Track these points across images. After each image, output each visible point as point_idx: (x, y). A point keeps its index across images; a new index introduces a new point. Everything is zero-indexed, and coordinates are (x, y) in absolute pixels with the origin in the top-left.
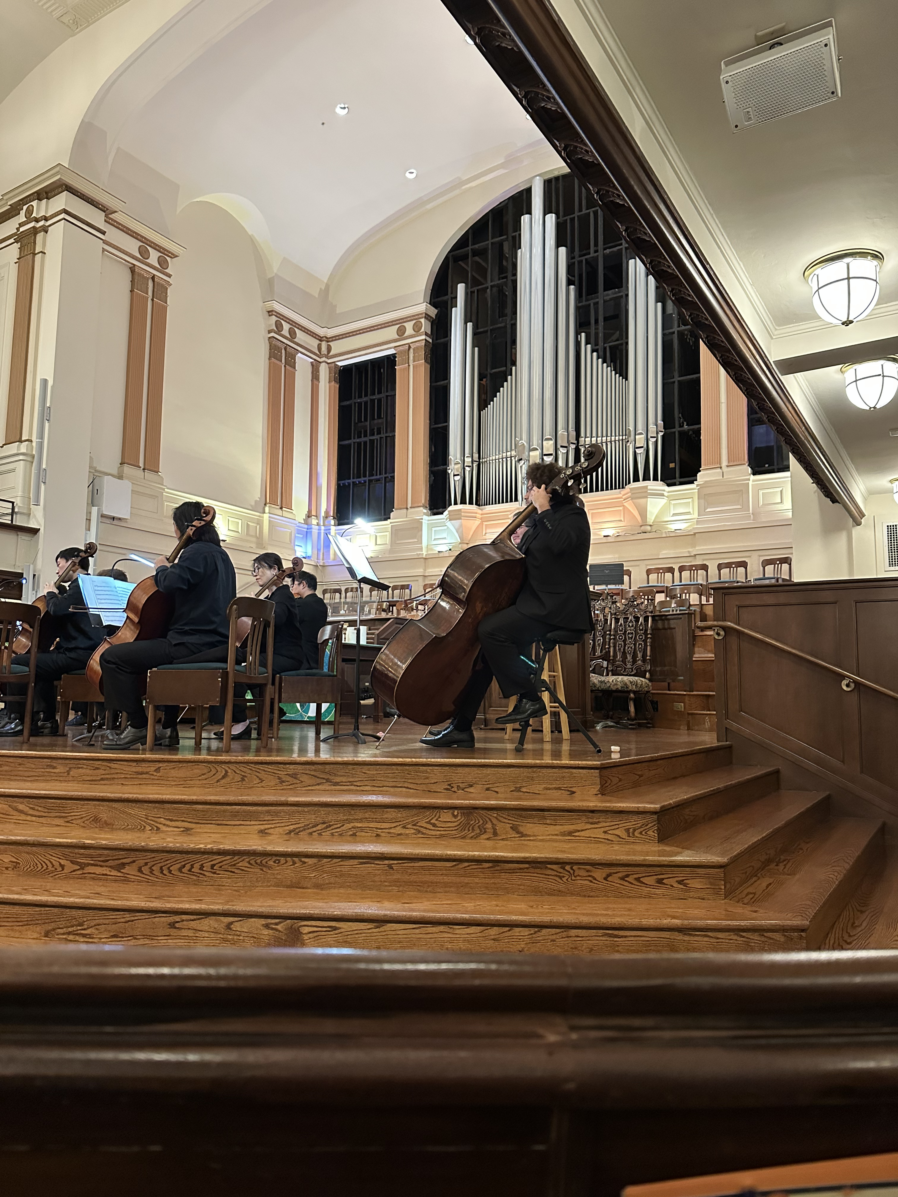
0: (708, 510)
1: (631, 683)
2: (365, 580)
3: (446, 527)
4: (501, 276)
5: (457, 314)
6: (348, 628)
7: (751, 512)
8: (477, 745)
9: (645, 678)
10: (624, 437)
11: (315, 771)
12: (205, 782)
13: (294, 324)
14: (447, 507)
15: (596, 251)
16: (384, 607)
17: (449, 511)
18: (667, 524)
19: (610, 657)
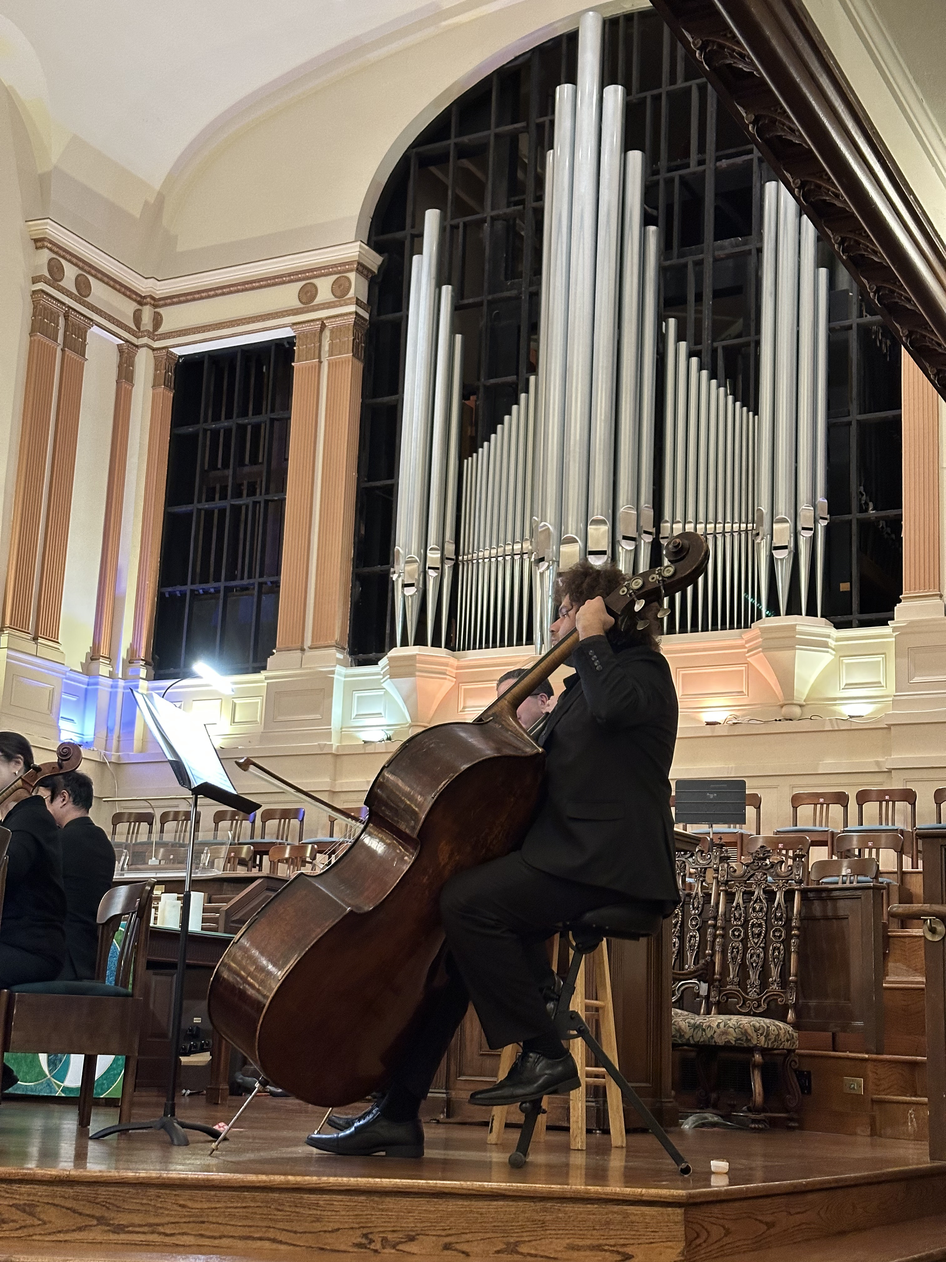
0: (917, 679)
1: (756, 1030)
2: (209, 790)
3: (381, 692)
4: (513, 199)
5: (423, 268)
6: (164, 896)
8: (428, 1153)
9: (784, 1019)
10: (750, 526)
11: (75, 1199)
13: (86, 268)
14: (386, 649)
15: (701, 162)
16: (243, 855)
17: (389, 659)
18: (835, 705)
19: (714, 973)
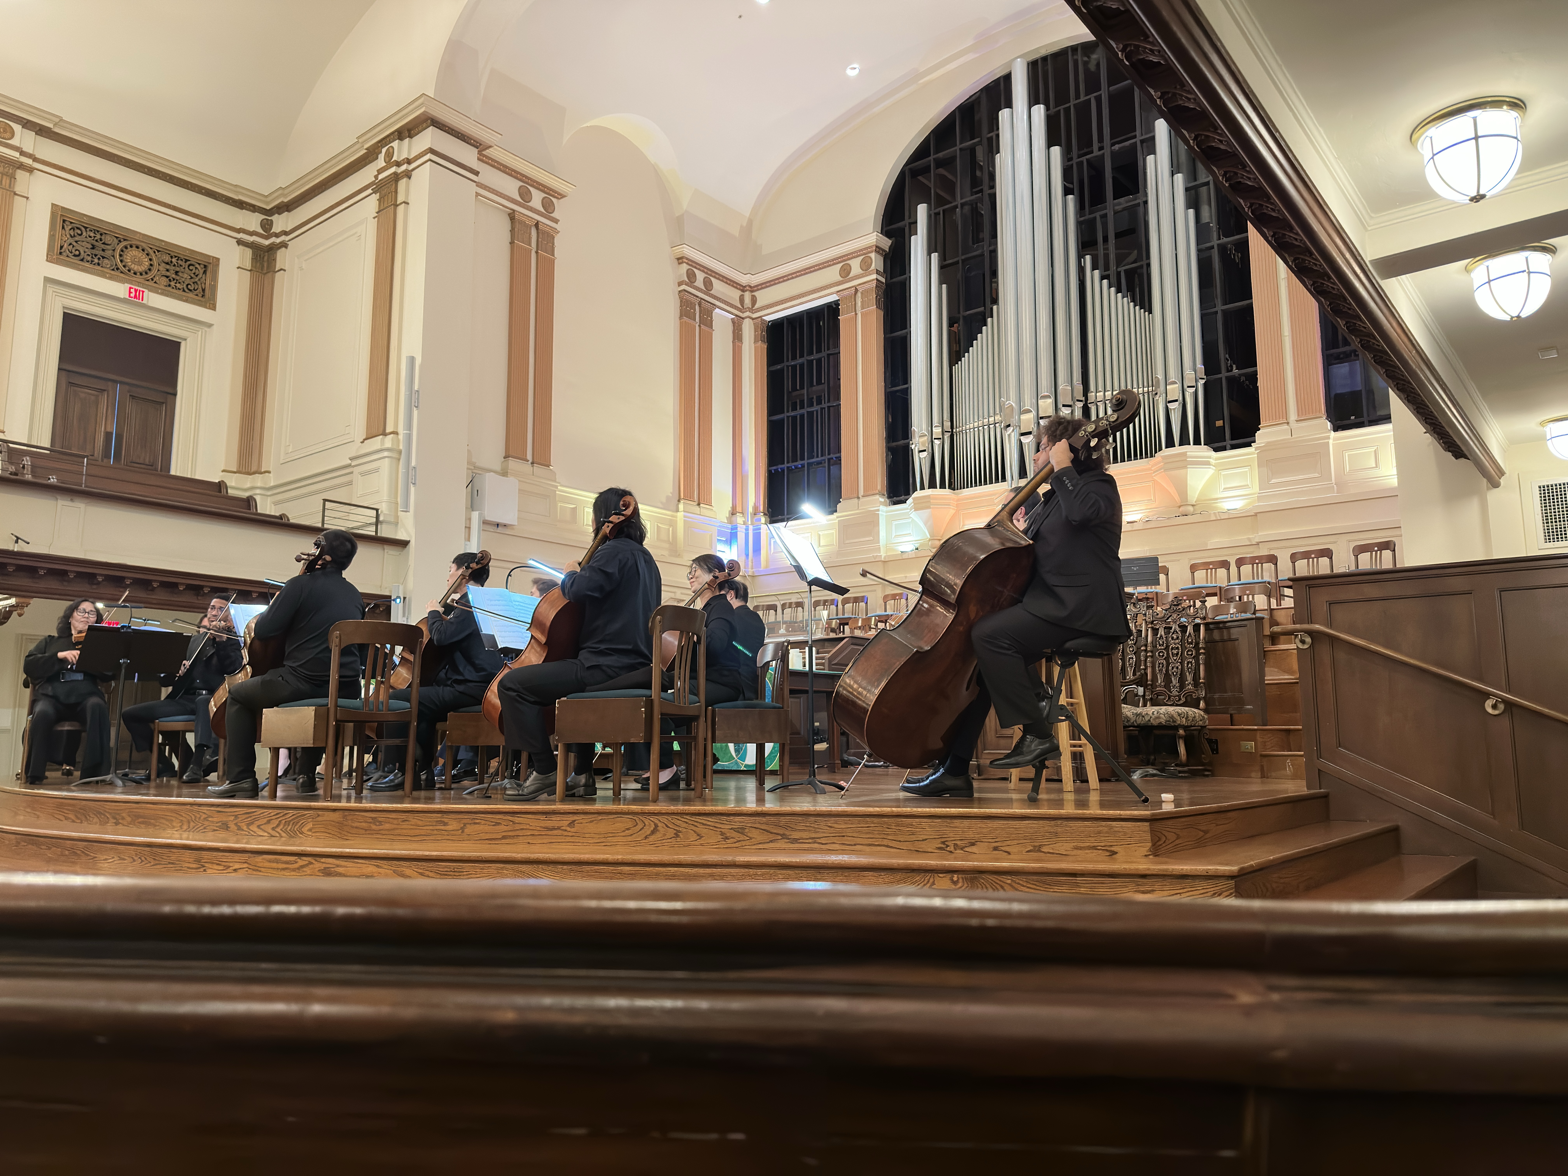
0: (1273, 481)
1: (1179, 715)
2: (817, 582)
3: (910, 520)
4: (974, 190)
5: (918, 244)
6: (796, 651)
7: (1333, 481)
8: (976, 795)
9: (1197, 707)
10: (1150, 389)
12: (630, 839)
13: (709, 272)
14: (911, 493)
15: (1101, 148)
16: (833, 626)
17: (913, 498)
18: (1217, 503)
19: (1147, 680)
